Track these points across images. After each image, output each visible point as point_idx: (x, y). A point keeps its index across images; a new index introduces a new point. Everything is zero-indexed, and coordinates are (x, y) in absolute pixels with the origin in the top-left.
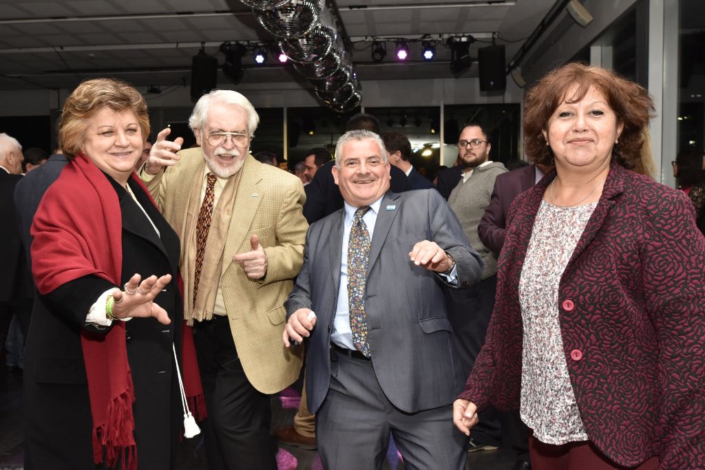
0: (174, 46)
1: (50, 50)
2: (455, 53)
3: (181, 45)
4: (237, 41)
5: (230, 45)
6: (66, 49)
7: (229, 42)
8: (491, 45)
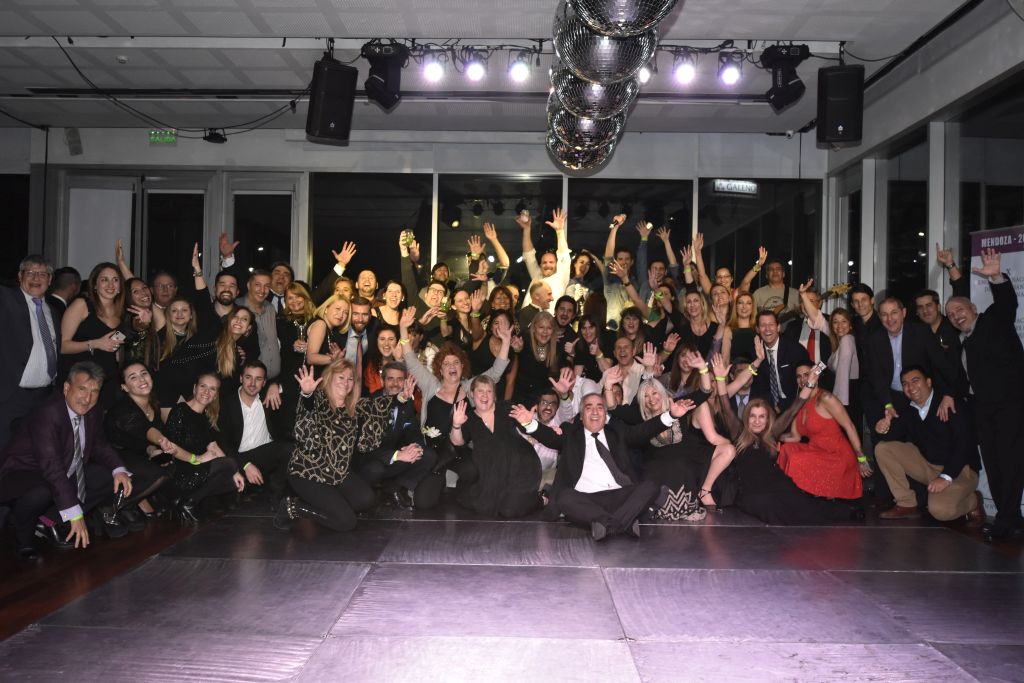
0: (277, 43)
1: (49, 42)
2: (779, 73)
3: (291, 44)
4: (392, 40)
5: (380, 46)
6: (79, 42)
7: (379, 39)
8: (837, 63)
